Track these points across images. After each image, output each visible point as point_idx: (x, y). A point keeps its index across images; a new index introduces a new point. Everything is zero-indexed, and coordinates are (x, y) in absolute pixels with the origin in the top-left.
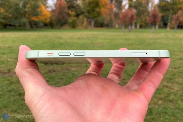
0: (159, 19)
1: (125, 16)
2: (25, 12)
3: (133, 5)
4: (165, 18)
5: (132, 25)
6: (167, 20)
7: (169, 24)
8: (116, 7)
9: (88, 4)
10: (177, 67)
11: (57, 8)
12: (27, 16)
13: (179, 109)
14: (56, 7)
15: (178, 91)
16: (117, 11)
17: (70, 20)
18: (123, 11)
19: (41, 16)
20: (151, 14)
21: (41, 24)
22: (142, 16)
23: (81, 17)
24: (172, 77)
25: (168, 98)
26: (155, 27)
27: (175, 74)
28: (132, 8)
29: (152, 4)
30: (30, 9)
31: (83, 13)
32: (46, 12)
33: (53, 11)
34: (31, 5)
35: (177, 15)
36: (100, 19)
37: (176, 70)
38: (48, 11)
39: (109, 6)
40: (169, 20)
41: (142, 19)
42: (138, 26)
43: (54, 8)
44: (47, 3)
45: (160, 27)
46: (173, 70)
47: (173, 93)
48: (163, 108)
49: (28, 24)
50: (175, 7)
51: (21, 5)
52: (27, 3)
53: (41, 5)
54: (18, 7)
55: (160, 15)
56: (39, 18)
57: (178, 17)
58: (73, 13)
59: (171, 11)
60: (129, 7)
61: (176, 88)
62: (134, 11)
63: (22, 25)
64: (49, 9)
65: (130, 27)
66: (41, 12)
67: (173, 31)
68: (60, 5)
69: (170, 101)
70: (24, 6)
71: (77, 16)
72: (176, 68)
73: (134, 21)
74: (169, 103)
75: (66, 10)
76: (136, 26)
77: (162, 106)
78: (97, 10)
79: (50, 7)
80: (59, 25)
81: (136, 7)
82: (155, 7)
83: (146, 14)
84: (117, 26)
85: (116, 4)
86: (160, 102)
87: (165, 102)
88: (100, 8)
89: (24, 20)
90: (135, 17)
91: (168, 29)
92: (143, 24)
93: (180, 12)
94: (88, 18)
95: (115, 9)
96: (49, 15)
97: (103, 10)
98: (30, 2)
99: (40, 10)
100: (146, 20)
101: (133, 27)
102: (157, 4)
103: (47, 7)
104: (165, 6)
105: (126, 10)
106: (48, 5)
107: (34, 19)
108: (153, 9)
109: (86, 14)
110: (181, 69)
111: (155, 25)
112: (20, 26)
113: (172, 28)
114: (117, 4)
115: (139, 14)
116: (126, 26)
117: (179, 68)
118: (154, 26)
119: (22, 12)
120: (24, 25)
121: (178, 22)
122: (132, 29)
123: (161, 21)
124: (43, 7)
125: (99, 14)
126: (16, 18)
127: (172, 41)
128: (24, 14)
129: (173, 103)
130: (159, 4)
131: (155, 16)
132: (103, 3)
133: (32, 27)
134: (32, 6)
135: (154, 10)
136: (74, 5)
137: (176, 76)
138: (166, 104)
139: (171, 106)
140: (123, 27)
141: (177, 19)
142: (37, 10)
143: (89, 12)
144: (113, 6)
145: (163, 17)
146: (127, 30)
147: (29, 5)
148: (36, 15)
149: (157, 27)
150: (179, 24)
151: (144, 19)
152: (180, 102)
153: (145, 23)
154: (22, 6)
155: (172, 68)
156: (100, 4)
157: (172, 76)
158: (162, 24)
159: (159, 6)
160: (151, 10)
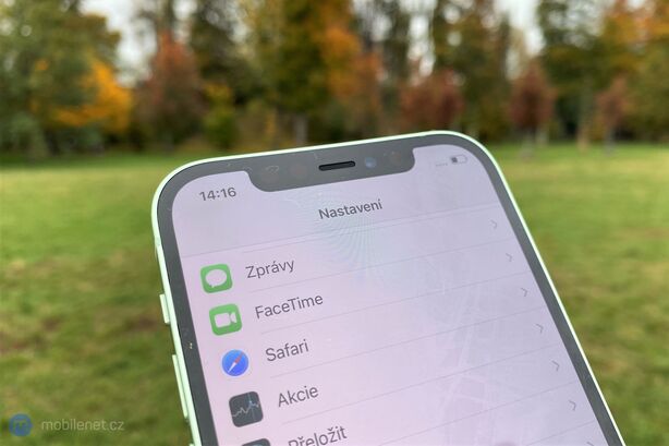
2: (28, 93)
3: (450, 58)
4: (570, 105)
8: (388, 66)
11: (158, 74)
12: (35, 105)
14: (154, 73)
17: (211, 119)
18: (415, 81)
19: (94, 105)
20: (516, 93)
21: (95, 139)
23: (254, 106)
29: (520, 55)
30: (49, 80)
31: (259, 91)
33: (142, 87)
34: (52, 62)
36: (327, 115)
38: (123, 89)
39: (360, 66)
43: (146, 75)
45: (554, 139)
51: (9, 64)
52: (35, 56)
55: (550, 92)
56: (84, 115)
58: (219, 91)
59: (588, 80)
62: (456, 81)
63: (16, 142)
64: (127, 80)
66: (94, 89)
68: (170, 62)
70: (25, 65)
71: (240, 100)
75: (195, 82)
78: (316, 78)
80: (169, 138)
81: (461, 67)
88: (327, 73)
89: (24, 123)
91: (582, 145)
93: (618, 85)
94: (281, 109)
95: (382, 76)
96: (125, 101)
97: (339, 80)
98: (46, 52)
100: (500, 113)
102: (540, 57)
103: (117, 70)
105: (426, 82)
107: (66, 117)
109: (275, 96)
112: (8, 147)
113: (596, 140)
115: (474, 92)
119: (15, 90)
120: (25, 143)
123: (557, 113)
124: (102, 73)
125: (324, 94)
128: (23, 101)
130: (544, 53)
132: (338, 53)
133: (56, 151)
134: (58, 68)
135: (529, 78)
143: (283, 87)
147: (42, 66)
148: (74, 101)
149: (541, 138)
158: (558, 125)
159: (546, 60)
160: (519, 79)
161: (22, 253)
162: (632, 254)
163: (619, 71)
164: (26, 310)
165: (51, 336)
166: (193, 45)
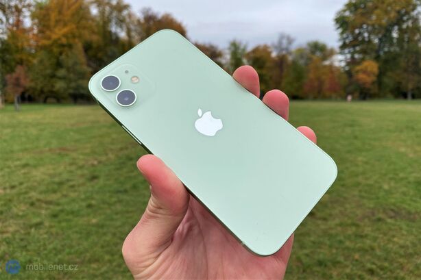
10: (16, 183)
15: (14, 233)
37: (14, 191)
46: (8, 191)
61: (11, 229)
67: (11, 108)
72: (13, 187)
110: (25, 185)
117: (21, 184)
121: (21, 90)
127: (8, 131)
141: (17, 83)
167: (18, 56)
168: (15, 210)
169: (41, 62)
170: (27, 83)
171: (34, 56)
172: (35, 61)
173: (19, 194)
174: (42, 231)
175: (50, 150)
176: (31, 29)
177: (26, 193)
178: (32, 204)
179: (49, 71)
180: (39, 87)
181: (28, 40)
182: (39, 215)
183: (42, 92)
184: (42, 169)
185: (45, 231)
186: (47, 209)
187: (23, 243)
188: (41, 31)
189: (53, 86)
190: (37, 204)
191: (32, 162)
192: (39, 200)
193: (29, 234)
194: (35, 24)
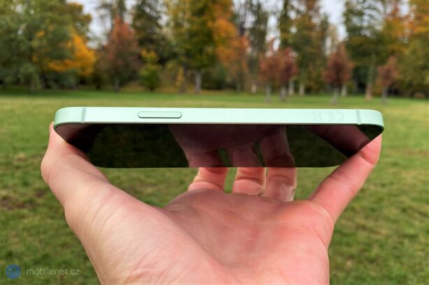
0: (347, 75)
1: (273, 65)
2: (32, 50)
3: (290, 41)
4: (362, 72)
5: (287, 87)
6: (365, 76)
7: (369, 85)
8: (252, 44)
9: (187, 36)
10: (386, 182)
11: (112, 42)
12: (35, 59)
13: (391, 279)
14: (109, 41)
15: (387, 237)
16: (255, 54)
17: (143, 72)
18: (269, 54)
19: (72, 59)
20: (330, 63)
21: (72, 80)
22: (311, 68)
23: (170, 65)
24: (375, 206)
25: (367, 254)
26: (340, 92)
27: (381, 200)
28: (289, 49)
29: (333, 40)
30: (45, 42)
31: (174, 56)
32: (84, 51)
33: (103, 49)
34: (46, 31)
35: (386, 67)
36: (215, 72)
37: (385, 190)
38: (90, 49)
39: (236, 43)
40: (370, 78)
41: (310, 73)
42: (302, 90)
43: (105, 43)
44: (88, 30)
45: (350, 93)
46: (379, 189)
47: (377, 241)
48: (356, 278)
49: (36, 79)
50: (381, 48)
51: (20, 32)
52: (37, 28)
53: (73, 34)
54: (13, 36)
55: (350, 65)
56: (66, 65)
57: (388, 71)
58: (151, 55)
59: (374, 57)
60: (280, 46)
61: (384, 232)
62: (294, 55)
63: (22, 80)
64: (93, 45)
65: (283, 91)
66: (72, 50)
67: (378, 100)
68: (119, 35)
69: (372, 261)
70: (30, 35)
71: (162, 61)
72: (383, 185)
73: (293, 78)
74: (369, 266)
75: (135, 48)
76: (296, 90)
77: (353, 274)
78: (209, 49)
79: (97, 39)
80: (117, 82)
81: (296, 47)
82: (339, 47)
83: (319, 62)
84: (254, 89)
85: (252, 38)
86: (349, 264)
87: (360, 262)
88: (216, 47)
89: (29, 68)
90: (295, 69)
91: (368, 97)
92: (312, 84)
93: (392, 61)
94: (187, 68)
95: (249, 50)
96: (92, 58)
97: (223, 51)
98: (43, 27)
99: (69, 45)
100: (319, 75)
101: (291, 91)
102: (344, 42)
103: (88, 39)
104: (361, 45)
105: (275, 54)
106: (89, 35)
107: (54, 66)
108: (335, 51)
109: (183, 59)
110: (395, 187)
111: (340, 87)
112: (17, 82)
113: (377, 95)
114: (255, 39)
115: (303, 63)
116: (275, 90)
117: (392, 184)
118: (336, 90)
119: (23, 48)
120: (28, 81)
121: (389, 82)
122: (287, 94)
123: (354, 78)
124: (78, 40)
125: (213, 59)
126: (7, 63)
128: (29, 55)
129: (378, 265)
130: (347, 40)
131: (338, 68)
132: (223, 35)
133: (48, 87)
134: (50, 36)
135: (338, 54)
136: (155, 37)
137: (385, 203)
138: (361, 267)
139: (373, 271)
140: (268, 90)
141: (387, 76)
142: (61, 45)
143: (188, 54)
144: (246, 43)
145: (356, 70)
146: (275, 98)
147: (41, 34)
148: (61, 57)
149: (344, 91)
150: (391, 86)
151: (314, 74)
152: (392, 263)
153: (317, 82)
154: (24, 33)
155: (375, 185)
156: (216, 37)
157: (376, 202)
158: (355, 87)
159: (348, 45)
160: (332, 54)
161: (23, 149)
162: (395, 164)
163: (392, 53)
164: (26, 184)
165: (40, 201)
166: (134, 26)
167: (390, 47)
168: (386, 212)
169: (414, 52)
170: (396, 76)
171: (406, 46)
172: (407, 52)
173: (390, 195)
174: (417, 246)
175: (421, 152)
176: (407, 17)
177: (397, 195)
178: (404, 210)
179: (421, 62)
180: (407, 80)
181: (402, 28)
182: (412, 226)
183: (410, 85)
184: (413, 173)
185: (421, 247)
186: (421, 221)
187: (397, 253)
188: (418, 18)
189: (423, 79)
190: (410, 212)
191: (401, 162)
192: (411, 208)
193: (402, 243)
194: (413, 11)
